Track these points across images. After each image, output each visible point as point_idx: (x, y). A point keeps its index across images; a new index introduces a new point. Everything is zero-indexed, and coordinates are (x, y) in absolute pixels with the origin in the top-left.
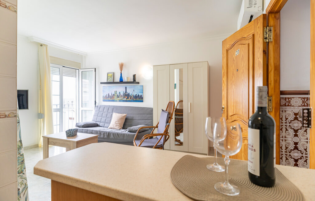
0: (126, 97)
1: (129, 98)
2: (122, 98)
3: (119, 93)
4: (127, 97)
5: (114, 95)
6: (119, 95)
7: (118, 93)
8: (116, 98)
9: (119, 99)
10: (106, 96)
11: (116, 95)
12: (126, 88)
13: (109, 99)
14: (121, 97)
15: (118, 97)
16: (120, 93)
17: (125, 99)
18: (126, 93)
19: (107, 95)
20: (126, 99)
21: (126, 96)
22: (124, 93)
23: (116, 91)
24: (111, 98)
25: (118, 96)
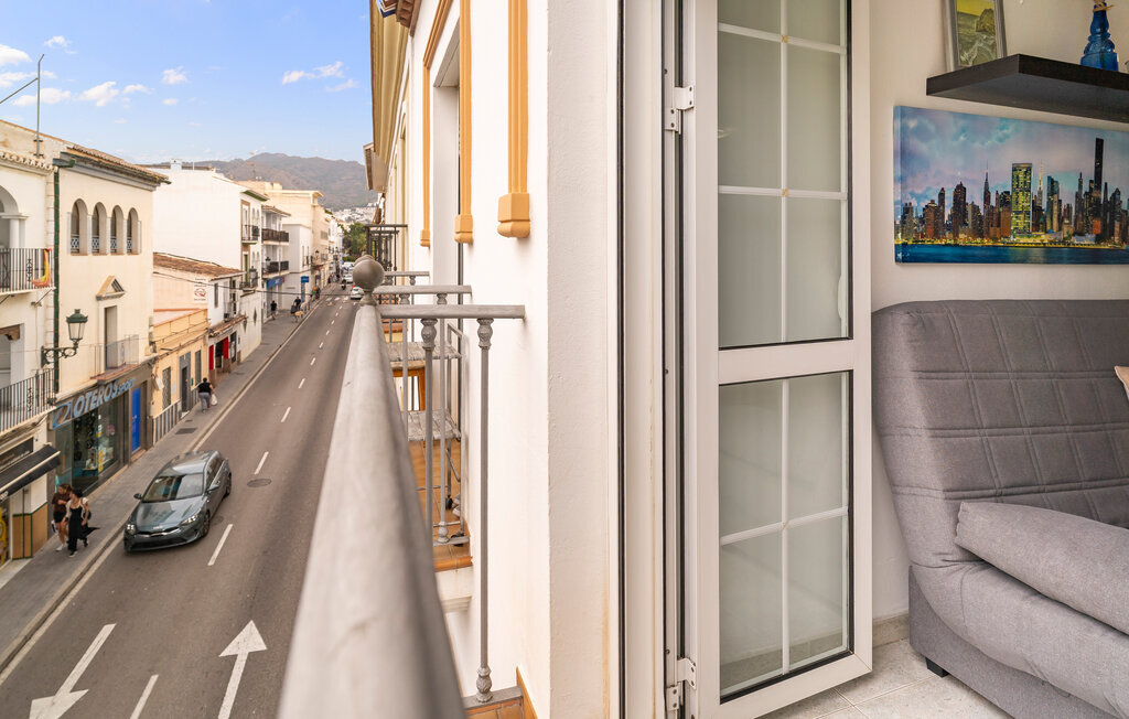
0: (1097, 223)
1: (1117, 229)
2: (1067, 229)
3: (1044, 186)
4: (1104, 225)
5: (1004, 200)
6: (1050, 204)
7: (1039, 185)
8: (1023, 232)
9: (1045, 238)
10: (934, 211)
11: (1023, 202)
12: (1099, 144)
13: (963, 238)
14: (1060, 221)
15: (1039, 219)
16: (1052, 183)
17: (1087, 241)
18: (1098, 187)
19: (942, 195)
20: (1099, 239)
21: (1096, 214)
22: (1086, 188)
23: (1029, 169)
24: (979, 232)
25: (1037, 209)
